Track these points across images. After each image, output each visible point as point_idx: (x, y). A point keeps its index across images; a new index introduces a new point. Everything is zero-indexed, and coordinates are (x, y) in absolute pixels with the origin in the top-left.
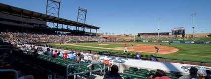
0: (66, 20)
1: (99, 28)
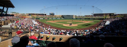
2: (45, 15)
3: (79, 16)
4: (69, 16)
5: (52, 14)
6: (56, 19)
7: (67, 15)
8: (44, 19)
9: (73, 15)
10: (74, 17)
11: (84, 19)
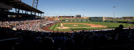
0: (28, 5)
1: (43, 13)
2: (73, 17)
3: (112, 18)
4: (98, 17)
5: (79, 16)
6: (82, 21)
7: (94, 17)
8: (69, 21)
10: (104, 19)
11: (118, 22)
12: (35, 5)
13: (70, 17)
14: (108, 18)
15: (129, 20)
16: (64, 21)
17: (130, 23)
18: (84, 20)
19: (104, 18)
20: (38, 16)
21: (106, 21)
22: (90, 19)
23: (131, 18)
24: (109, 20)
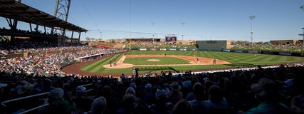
2: (158, 40)
3: (247, 44)
4: (215, 42)
5: (172, 38)
6: (178, 50)
7: (207, 41)
8: (148, 49)
9: (226, 41)
10: (229, 46)
11: (259, 53)
12: (62, 11)
13: (150, 40)
14: (239, 42)
15: (285, 48)
16: (137, 49)
17: (286, 54)
18: (182, 47)
19: (228, 43)
20: (72, 39)
21: (232, 51)
22: (197, 46)
23: (288, 42)
24: (240, 47)
